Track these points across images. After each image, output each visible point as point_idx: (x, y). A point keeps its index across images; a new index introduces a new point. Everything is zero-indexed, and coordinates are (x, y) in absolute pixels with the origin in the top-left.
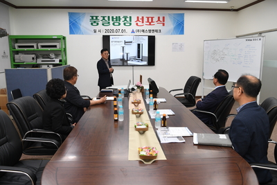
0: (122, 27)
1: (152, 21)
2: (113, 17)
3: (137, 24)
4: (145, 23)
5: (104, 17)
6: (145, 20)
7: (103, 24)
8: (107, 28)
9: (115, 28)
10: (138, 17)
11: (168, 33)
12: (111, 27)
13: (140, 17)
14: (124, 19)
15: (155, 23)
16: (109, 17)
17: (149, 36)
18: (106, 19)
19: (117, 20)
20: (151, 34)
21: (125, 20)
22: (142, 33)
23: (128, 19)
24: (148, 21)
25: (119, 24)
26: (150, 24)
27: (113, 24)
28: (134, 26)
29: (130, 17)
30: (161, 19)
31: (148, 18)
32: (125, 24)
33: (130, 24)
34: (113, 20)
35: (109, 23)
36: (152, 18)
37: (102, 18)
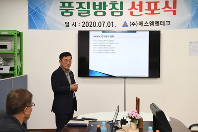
0: (108, 18)
1: (156, 8)
2: (94, 3)
3: (132, 14)
4: (144, 11)
5: (81, 4)
6: (145, 6)
7: (79, 14)
8: (86, 19)
9: (97, 19)
10: (133, 3)
11: (182, 25)
12: (92, 18)
13: (137, 3)
14: (111, 6)
15: (161, 11)
16: (88, 3)
17: (150, 32)
18: (85, 6)
19: (100, 8)
20: (154, 28)
21: (114, 7)
22: (139, 28)
23: (118, 6)
24: (149, 9)
25: (105, 14)
26: (152, 13)
27: (95, 14)
28: (127, 17)
29: (122, 3)
30: (171, 5)
31: (149, 3)
32: (112, 14)
33: (121, 14)
34: (94, 8)
35: (88, 12)
36: (156, 3)
37: (78, 5)
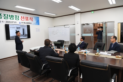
0: (14, 20)
1: (28, 19)
2: (9, 15)
3: (21, 20)
4: (25, 19)
5: (5, 15)
6: (25, 18)
7: (4, 18)
8: (7, 20)
9: (11, 21)
10: (22, 17)
11: (34, 24)
13: (23, 17)
15: (29, 20)
16: (7, 15)
17: (27, 25)
19: (12, 17)
20: (28, 24)
21: (16, 17)
22: (24, 24)
23: (17, 17)
24: (26, 19)
25: (13, 19)
26: (27, 20)
27: (10, 19)
28: (20, 21)
29: (18, 16)
30: (31, 18)
31: (26, 17)
32: (16, 19)
33: (19, 19)
34: (10, 17)
35: (8, 18)
36: (28, 17)
37: (4, 15)
